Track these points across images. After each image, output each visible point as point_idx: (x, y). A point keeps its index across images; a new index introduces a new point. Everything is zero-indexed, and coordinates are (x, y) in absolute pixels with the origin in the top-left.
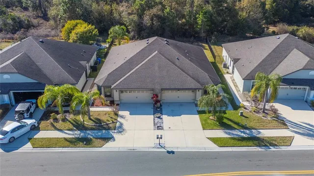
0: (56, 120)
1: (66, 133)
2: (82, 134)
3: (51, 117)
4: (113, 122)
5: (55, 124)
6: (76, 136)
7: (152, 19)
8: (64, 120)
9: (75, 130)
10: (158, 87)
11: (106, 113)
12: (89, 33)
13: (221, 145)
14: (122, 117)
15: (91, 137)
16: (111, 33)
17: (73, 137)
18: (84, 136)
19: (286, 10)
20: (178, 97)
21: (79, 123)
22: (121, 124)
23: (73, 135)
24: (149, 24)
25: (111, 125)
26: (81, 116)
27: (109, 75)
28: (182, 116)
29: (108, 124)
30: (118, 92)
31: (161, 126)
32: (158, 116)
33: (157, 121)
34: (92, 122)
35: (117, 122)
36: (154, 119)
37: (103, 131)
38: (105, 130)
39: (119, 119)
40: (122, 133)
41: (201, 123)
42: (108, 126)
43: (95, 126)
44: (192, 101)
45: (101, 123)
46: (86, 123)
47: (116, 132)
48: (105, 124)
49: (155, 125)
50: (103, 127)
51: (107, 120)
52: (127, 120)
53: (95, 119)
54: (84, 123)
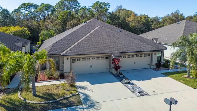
4: (74, 95)
10: (116, 52)
11: (58, 87)
12: (22, 32)
14: (82, 88)
16: (41, 36)
20: (135, 63)
21: (17, 103)
22: (86, 96)
25: (72, 99)
26: (19, 94)
27: (54, 44)
28: (152, 79)
29: (67, 98)
30: (69, 59)
31: (142, 92)
32: (127, 81)
33: (130, 86)
34: (39, 99)
35: (78, 94)
36: (126, 87)
37: (64, 109)
38: (65, 107)
39: (79, 90)
40: (95, 107)
41: (183, 83)
42: (68, 100)
43: (47, 103)
44: (148, 66)
45: (55, 99)
46: (29, 101)
47: (86, 107)
48: (62, 98)
49: (133, 91)
50: (61, 103)
51: (63, 94)
52: (92, 91)
53: (44, 94)
54: (26, 102)
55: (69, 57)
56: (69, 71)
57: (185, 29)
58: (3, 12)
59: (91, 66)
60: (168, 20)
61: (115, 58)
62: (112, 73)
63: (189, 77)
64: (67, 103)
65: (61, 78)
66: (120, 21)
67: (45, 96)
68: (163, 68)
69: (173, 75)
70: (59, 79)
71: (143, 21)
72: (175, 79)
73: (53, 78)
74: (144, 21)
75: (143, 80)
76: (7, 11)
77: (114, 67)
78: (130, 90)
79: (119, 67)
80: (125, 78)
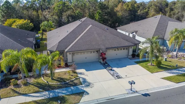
0: (17, 85)
1: (34, 96)
2: (51, 94)
3: (11, 84)
4: (76, 79)
5: (17, 90)
6: (46, 97)
7: (68, 18)
8: (26, 84)
9: (41, 91)
10: (103, 47)
11: (65, 73)
12: (27, 25)
13: (178, 82)
14: (81, 74)
15: (63, 95)
16: (42, 26)
17: (43, 98)
18: (55, 96)
19: (132, 16)
20: (117, 54)
21: (44, 84)
22: (84, 79)
23: (42, 96)
24: (66, 21)
25: (76, 81)
26: (42, 78)
27: (59, 42)
28: (127, 66)
29: (72, 81)
30: (71, 54)
31: (119, 76)
32: (110, 68)
33: (112, 72)
34: (56, 81)
35: (79, 78)
36: (109, 72)
37: (72, 87)
38: (72, 86)
39: (79, 75)
40: (90, 86)
41: (146, 69)
42: (73, 82)
43: (61, 84)
44: (126, 56)
45: (65, 81)
46: (50, 83)
47: (84, 86)
48: (69, 81)
49: (113, 75)
50: (70, 84)
51: (70, 78)
52: (87, 76)
53: (57, 78)
54: (49, 84)
55: (71, 53)
56: (71, 61)
57: (158, 24)
58: (6, 4)
59: (86, 58)
60: (153, 6)
61: (102, 53)
62: (100, 62)
63: (151, 65)
64: (73, 84)
65: (66, 67)
66: (109, 10)
67: (59, 80)
68: (136, 57)
69: (142, 64)
70: (65, 67)
71: (129, 9)
72: (142, 66)
73: (60, 67)
74: (131, 8)
75: (121, 67)
76: (9, 3)
77: (102, 59)
78: (111, 75)
79: (105, 58)
80: (109, 66)
